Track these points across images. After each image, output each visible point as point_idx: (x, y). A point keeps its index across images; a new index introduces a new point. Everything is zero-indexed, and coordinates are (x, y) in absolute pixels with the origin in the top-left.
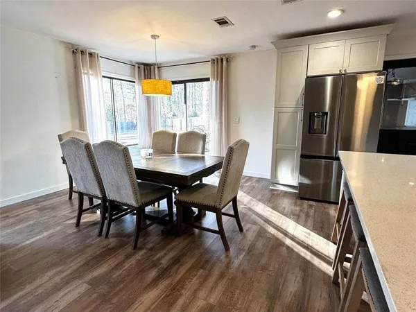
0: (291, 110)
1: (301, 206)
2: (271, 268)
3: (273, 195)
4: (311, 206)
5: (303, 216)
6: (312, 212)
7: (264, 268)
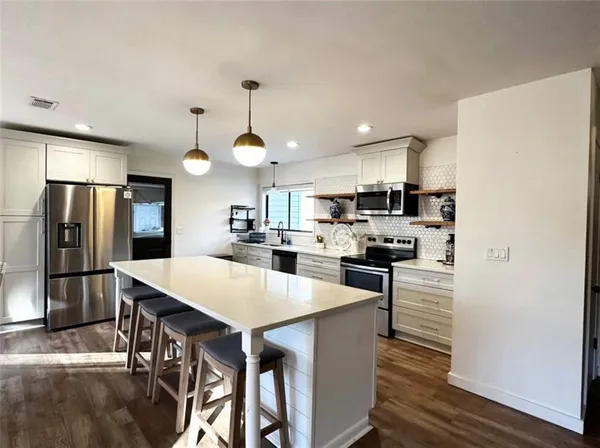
0: (27, 219)
1: (60, 337)
2: (69, 396)
3: (7, 340)
4: (72, 334)
5: (69, 345)
6: (77, 338)
7: (61, 401)
